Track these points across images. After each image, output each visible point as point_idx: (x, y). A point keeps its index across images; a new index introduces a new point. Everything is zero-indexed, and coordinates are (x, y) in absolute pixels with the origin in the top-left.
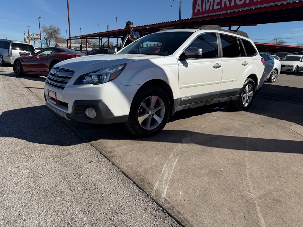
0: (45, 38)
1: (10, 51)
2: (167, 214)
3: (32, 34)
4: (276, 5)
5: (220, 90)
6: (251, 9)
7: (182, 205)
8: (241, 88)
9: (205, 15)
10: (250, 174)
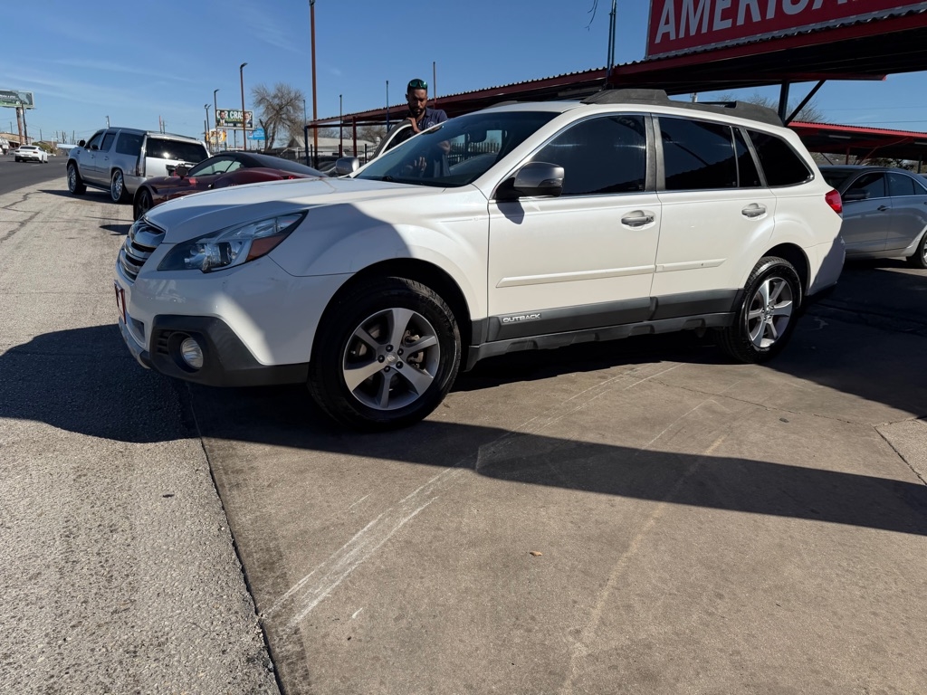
0: (261, 122)
1: (142, 160)
2: (272, 673)
3: (229, 112)
4: (910, 13)
5: (652, 296)
6: (828, 29)
7: (331, 652)
8: (739, 290)
9: (686, 50)
10: (623, 577)
